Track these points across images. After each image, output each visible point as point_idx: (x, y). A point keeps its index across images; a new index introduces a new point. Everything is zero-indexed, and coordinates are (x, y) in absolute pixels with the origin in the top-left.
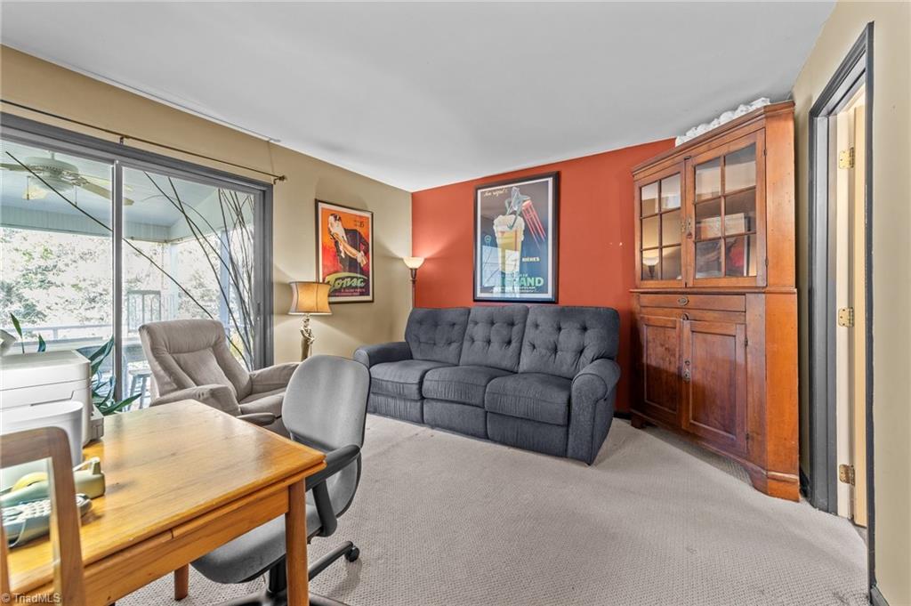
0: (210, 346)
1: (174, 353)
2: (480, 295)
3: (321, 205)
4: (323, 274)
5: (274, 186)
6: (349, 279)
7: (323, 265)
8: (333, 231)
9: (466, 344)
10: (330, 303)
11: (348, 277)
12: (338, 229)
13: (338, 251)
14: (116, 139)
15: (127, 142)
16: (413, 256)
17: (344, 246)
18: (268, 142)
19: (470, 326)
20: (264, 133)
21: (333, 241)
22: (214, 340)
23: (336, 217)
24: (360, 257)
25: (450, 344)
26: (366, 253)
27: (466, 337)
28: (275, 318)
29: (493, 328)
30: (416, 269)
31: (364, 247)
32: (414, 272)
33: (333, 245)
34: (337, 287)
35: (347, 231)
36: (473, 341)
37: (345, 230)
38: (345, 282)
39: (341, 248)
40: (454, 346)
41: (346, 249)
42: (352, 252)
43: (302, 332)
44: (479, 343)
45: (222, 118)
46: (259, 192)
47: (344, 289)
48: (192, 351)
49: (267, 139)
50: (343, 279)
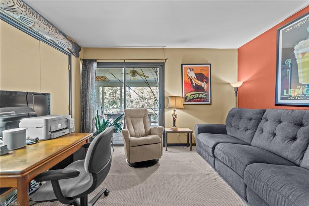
0: (142, 117)
1: (131, 118)
2: (280, 101)
3: (184, 66)
4: (185, 93)
5: (165, 63)
6: (198, 95)
7: (185, 89)
8: (189, 75)
9: (257, 132)
10: (184, 105)
11: (197, 94)
12: (192, 75)
13: (192, 83)
14: (123, 61)
15: (126, 61)
16: (238, 81)
17: (195, 81)
18: (163, 48)
19: (263, 121)
20: (160, 45)
21: (189, 79)
22: (144, 115)
23: (191, 69)
24: (203, 85)
25: (247, 130)
26: (207, 82)
27: (259, 128)
28: (165, 110)
29: (279, 125)
30: (237, 88)
31: (205, 80)
32: (237, 89)
33: (189, 81)
34: (191, 98)
35: (196, 74)
36: (262, 131)
37: (195, 74)
38: (195, 96)
39: (193, 82)
40: (249, 132)
41: (196, 82)
42: (199, 83)
43: (173, 115)
44: (265, 134)
45: (147, 46)
46: (160, 66)
47: (195, 99)
48: (137, 118)
49: (162, 47)
50: (194, 94)
